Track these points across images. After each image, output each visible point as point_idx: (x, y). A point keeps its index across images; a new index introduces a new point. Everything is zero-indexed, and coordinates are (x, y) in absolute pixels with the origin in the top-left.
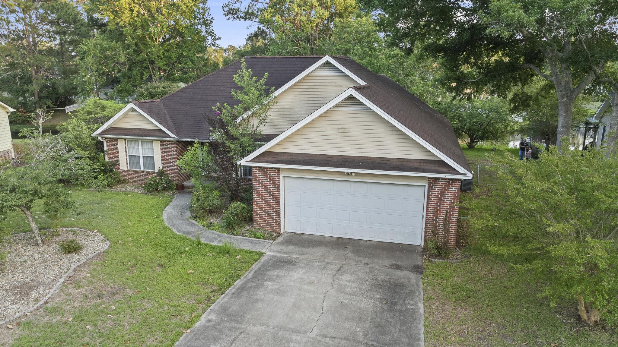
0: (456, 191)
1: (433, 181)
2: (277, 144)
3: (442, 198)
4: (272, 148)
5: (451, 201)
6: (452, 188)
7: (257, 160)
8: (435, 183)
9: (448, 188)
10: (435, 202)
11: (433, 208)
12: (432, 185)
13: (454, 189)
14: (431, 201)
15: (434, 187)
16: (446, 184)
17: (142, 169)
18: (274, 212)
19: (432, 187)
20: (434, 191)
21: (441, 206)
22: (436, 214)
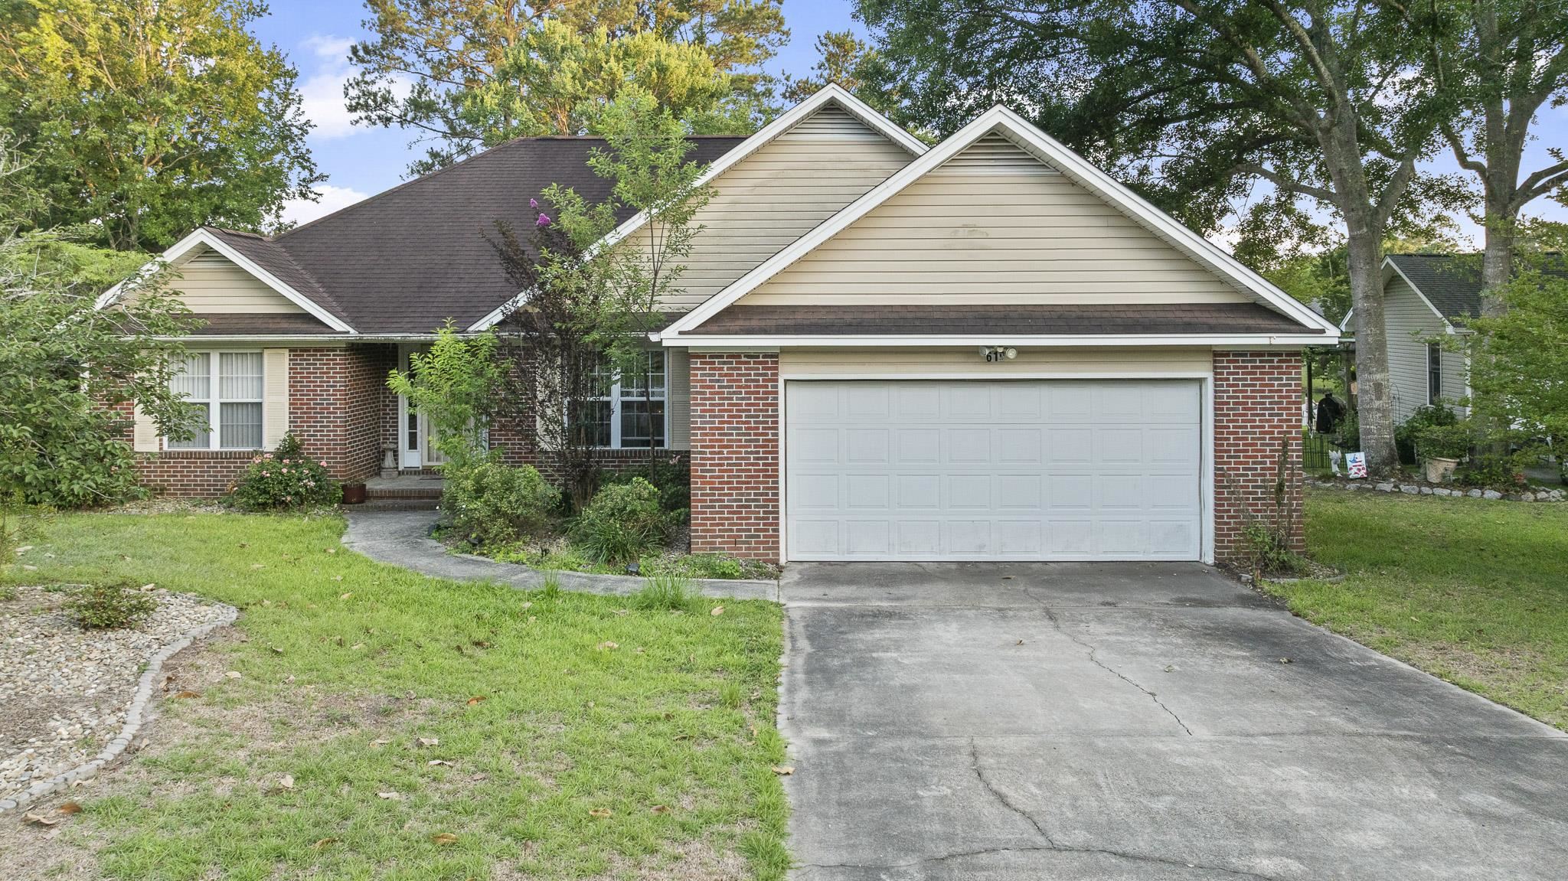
0: (1290, 385)
1: (1228, 361)
2: (769, 282)
3: (1256, 409)
4: (753, 293)
5: (1282, 415)
6: (1281, 379)
7: (716, 328)
8: (1235, 367)
9: (1270, 379)
10: (1237, 421)
11: (1234, 439)
12: (1228, 373)
13: (1287, 379)
14: (1228, 421)
15: (1234, 379)
16: (1264, 367)
17: (215, 445)
18: (761, 494)
19: (1228, 379)
20: (1234, 391)
21: (1255, 433)
22: (1244, 457)
